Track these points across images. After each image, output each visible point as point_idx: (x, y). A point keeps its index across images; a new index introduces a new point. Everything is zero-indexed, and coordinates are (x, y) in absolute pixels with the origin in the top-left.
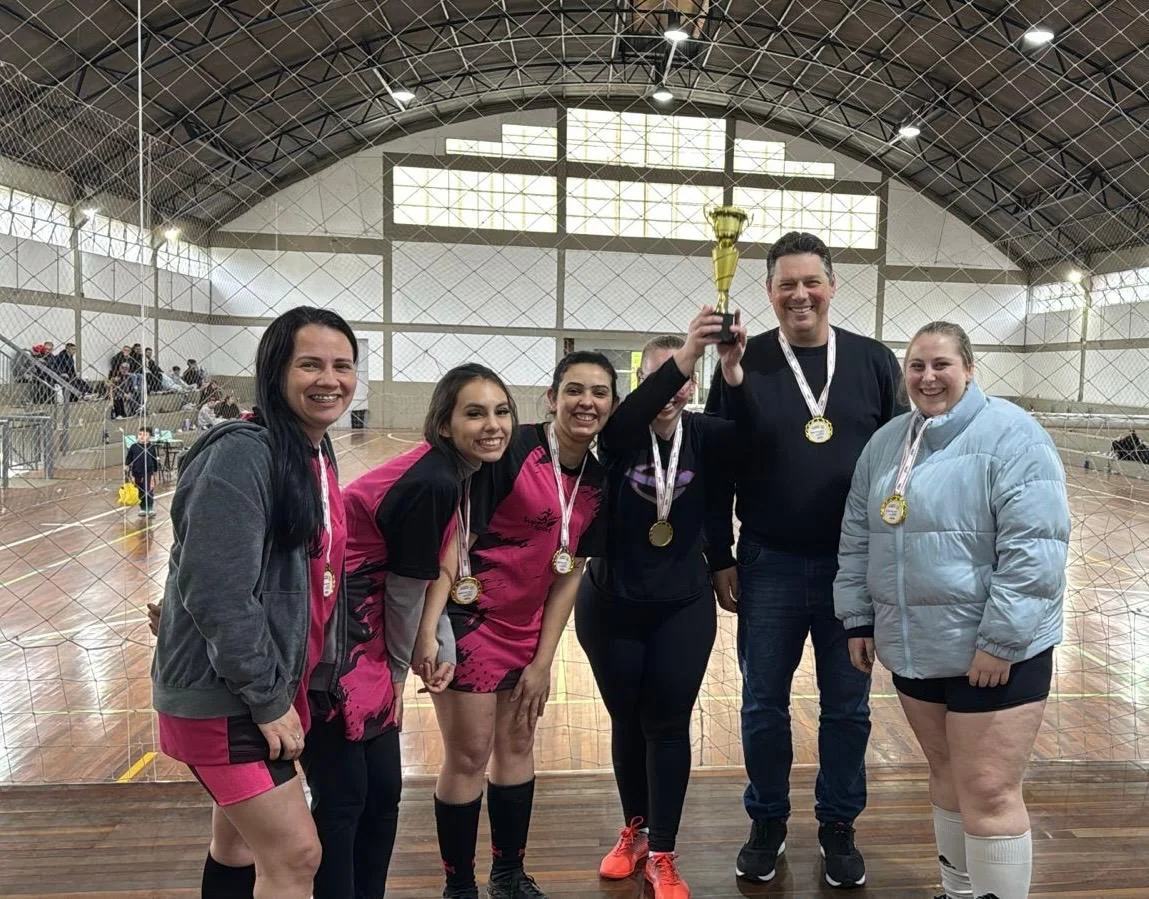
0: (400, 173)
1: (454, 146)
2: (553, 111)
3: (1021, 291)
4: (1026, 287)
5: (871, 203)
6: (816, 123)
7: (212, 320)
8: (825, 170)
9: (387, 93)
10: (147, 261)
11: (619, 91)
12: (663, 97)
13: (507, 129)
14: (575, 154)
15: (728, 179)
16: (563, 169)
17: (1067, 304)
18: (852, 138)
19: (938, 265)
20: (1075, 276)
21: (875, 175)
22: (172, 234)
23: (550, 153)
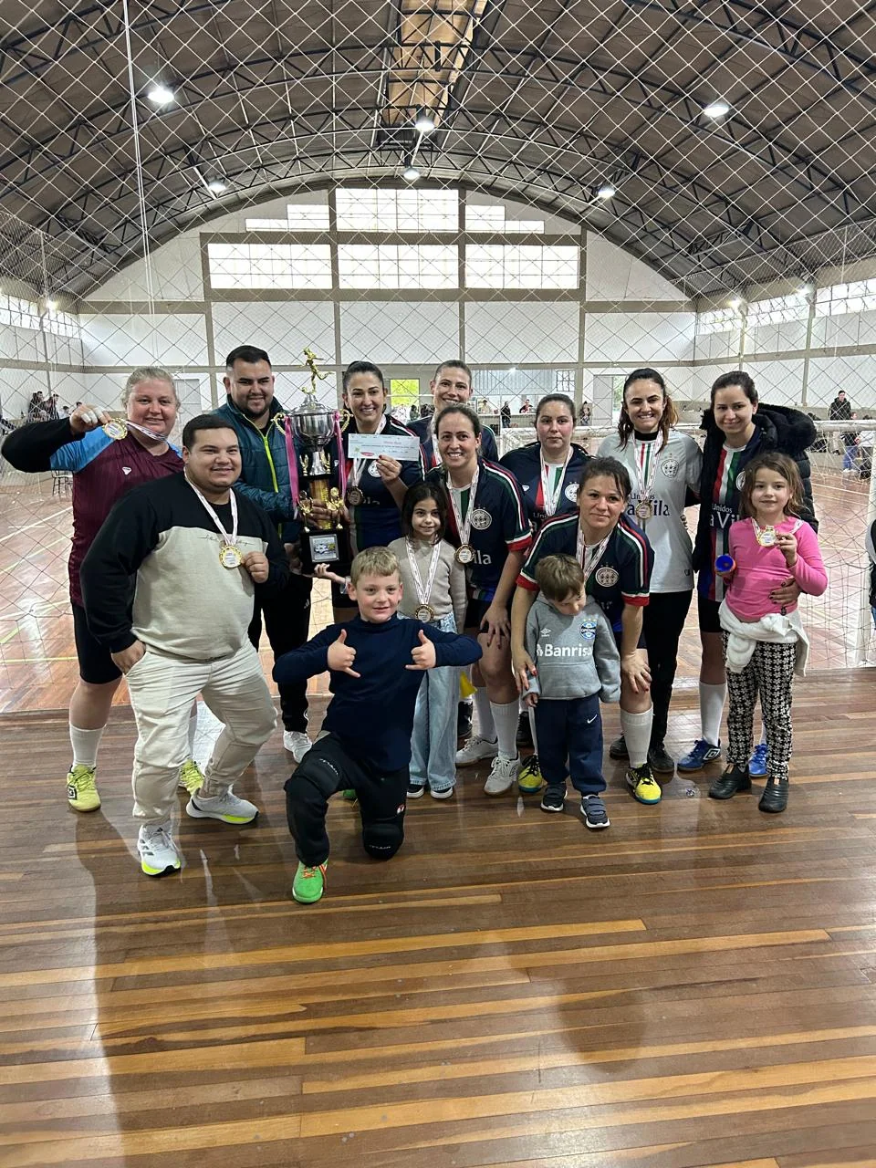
0: (213, 249)
1: (253, 225)
2: (325, 193)
3: (691, 316)
4: (695, 313)
5: (572, 252)
6: (528, 189)
7: (85, 370)
8: (536, 227)
9: (203, 186)
10: (37, 327)
11: (374, 173)
12: (412, 175)
13: (291, 208)
14: (342, 225)
15: (461, 239)
16: (334, 238)
17: (728, 326)
18: (559, 200)
19: (626, 300)
20: (736, 302)
21: (575, 229)
22: (52, 305)
23: (325, 226)
